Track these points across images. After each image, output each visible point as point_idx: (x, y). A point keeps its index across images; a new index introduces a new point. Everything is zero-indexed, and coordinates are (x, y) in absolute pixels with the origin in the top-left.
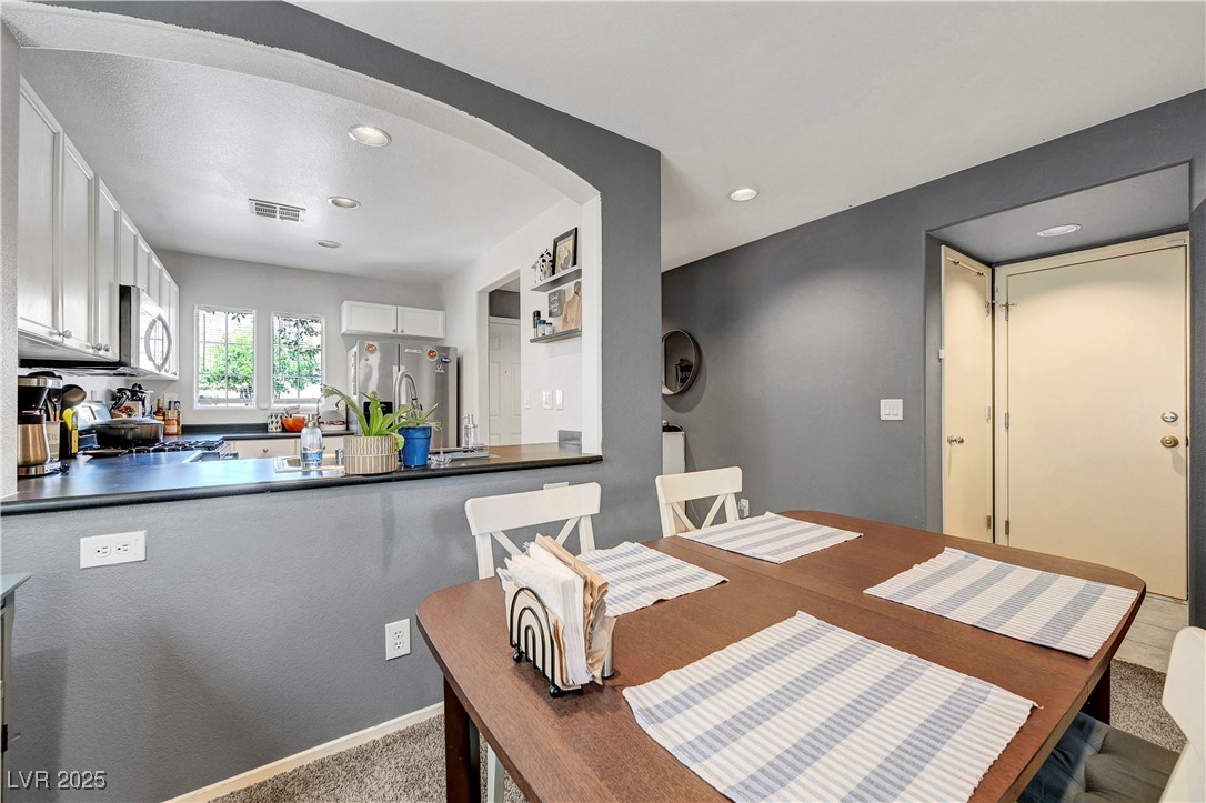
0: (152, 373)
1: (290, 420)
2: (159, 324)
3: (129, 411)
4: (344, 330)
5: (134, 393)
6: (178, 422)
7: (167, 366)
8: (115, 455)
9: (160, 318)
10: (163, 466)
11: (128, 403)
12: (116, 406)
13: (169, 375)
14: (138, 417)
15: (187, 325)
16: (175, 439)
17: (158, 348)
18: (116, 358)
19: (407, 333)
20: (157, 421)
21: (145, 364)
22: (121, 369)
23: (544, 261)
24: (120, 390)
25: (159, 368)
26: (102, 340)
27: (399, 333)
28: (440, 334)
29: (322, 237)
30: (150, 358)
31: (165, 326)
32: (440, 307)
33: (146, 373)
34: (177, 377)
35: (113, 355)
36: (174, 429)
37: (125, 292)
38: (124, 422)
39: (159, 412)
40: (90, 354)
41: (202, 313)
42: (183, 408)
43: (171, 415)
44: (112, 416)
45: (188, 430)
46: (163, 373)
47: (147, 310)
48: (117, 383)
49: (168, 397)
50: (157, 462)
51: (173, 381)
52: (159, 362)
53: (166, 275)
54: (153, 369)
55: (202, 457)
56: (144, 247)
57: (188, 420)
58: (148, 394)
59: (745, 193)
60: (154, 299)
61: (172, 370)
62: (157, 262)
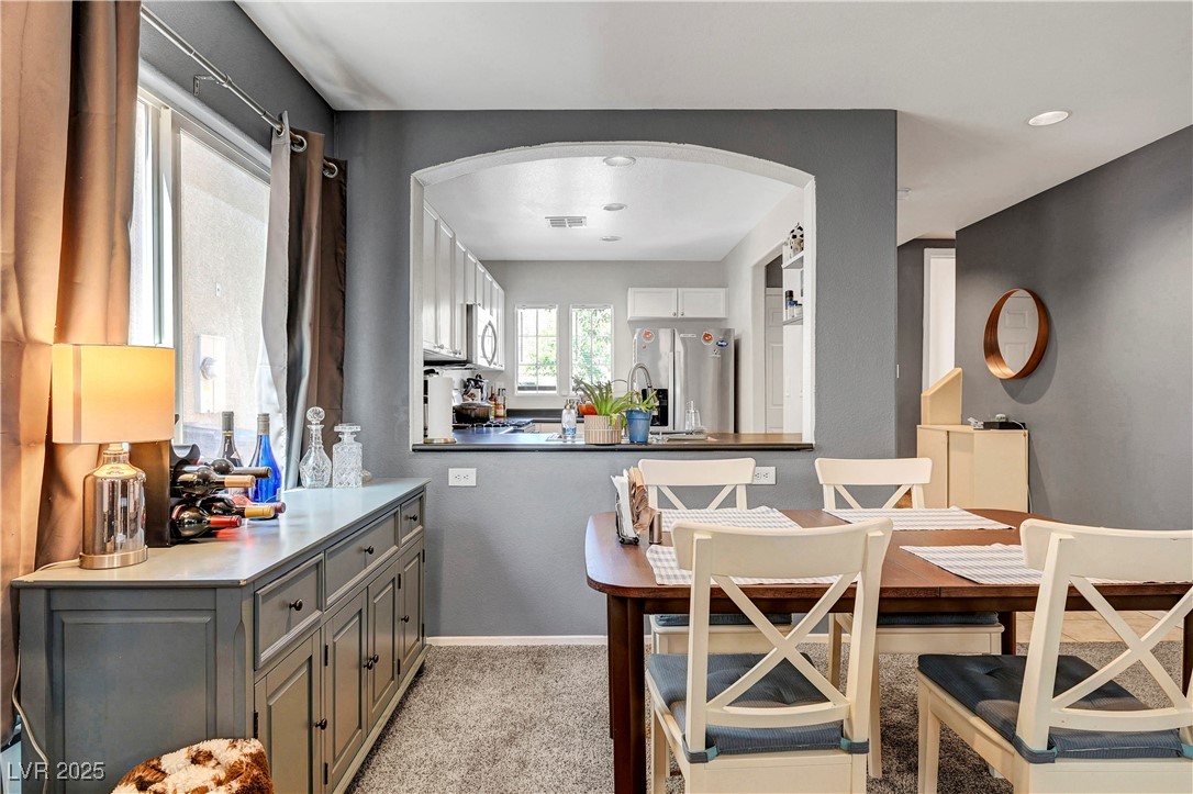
0: (486, 367)
1: (584, 405)
2: (490, 329)
3: (472, 396)
4: (629, 317)
5: (476, 382)
6: (505, 406)
7: (495, 360)
8: (464, 428)
9: (490, 324)
10: (492, 434)
11: (473, 391)
12: (466, 393)
13: (497, 367)
14: (478, 401)
15: (510, 322)
16: (502, 420)
17: (489, 348)
18: (465, 359)
19: (687, 315)
20: (491, 404)
21: (481, 362)
22: (468, 366)
23: (794, 237)
24: (469, 380)
25: (490, 363)
26: (458, 348)
27: (680, 316)
28: (721, 314)
30: (485, 356)
31: (494, 330)
32: (723, 285)
33: (483, 366)
34: (503, 368)
35: (463, 357)
36: (501, 412)
37: (469, 308)
38: (470, 405)
39: (493, 397)
40: (451, 357)
41: (520, 311)
42: (507, 393)
43: (500, 400)
44: (464, 400)
45: (511, 413)
46: (492, 366)
47: (483, 316)
48: (467, 374)
49: (498, 385)
50: (488, 432)
51: (501, 371)
52: (490, 358)
53: (496, 285)
54: (486, 364)
55: (514, 431)
56: (481, 269)
57: (512, 405)
58: (485, 383)
59: (1047, 118)
60: (488, 310)
61: (499, 365)
62: (489, 277)
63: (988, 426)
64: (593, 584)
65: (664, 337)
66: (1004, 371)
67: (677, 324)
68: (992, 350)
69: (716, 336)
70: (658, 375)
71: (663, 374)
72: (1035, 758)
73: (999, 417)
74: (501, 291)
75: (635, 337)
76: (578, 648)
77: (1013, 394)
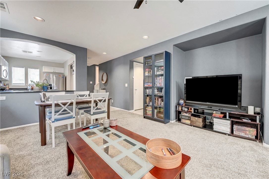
0: (4, 79)
2: (5, 71)
4: (43, 71)
6: (9, 88)
9: (5, 69)
15: (10, 70)
17: (5, 75)
19: (56, 72)
28: (63, 72)
29: (37, 56)
30: (4, 76)
31: (6, 71)
32: (63, 67)
33: (3, 78)
34: (8, 79)
41: (13, 68)
42: (10, 85)
43: (7, 86)
45: (11, 89)
46: (6, 79)
49: (6, 83)
51: (7, 80)
52: (5, 77)
53: (6, 62)
54: (4, 78)
56: (2, 58)
57: (11, 87)
59: (105, 53)
60: (4, 66)
61: (7, 78)
62: (4, 60)
63: (102, 89)
64: (36, 105)
65: (51, 75)
66: (104, 82)
67: (54, 73)
68: (102, 80)
69: (62, 76)
70: (50, 82)
71: (51, 82)
72: (92, 115)
73: (103, 88)
74: (8, 63)
75: (45, 75)
76: (32, 125)
77: (105, 85)
